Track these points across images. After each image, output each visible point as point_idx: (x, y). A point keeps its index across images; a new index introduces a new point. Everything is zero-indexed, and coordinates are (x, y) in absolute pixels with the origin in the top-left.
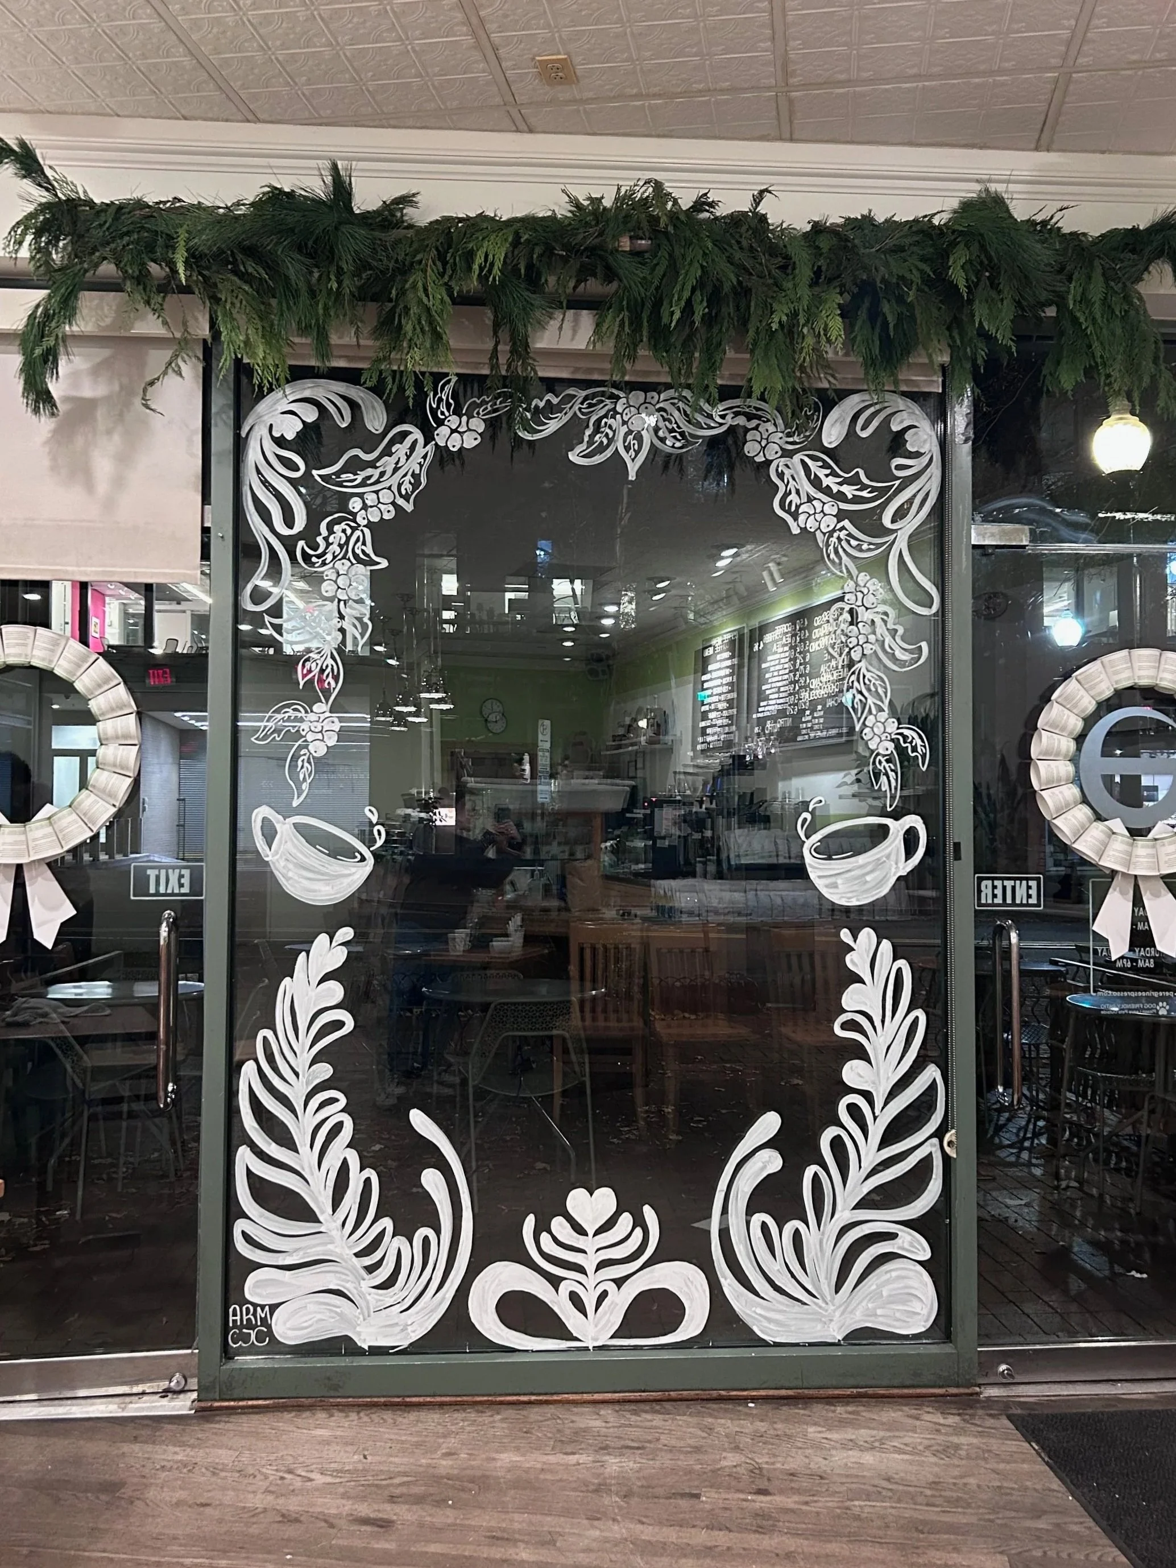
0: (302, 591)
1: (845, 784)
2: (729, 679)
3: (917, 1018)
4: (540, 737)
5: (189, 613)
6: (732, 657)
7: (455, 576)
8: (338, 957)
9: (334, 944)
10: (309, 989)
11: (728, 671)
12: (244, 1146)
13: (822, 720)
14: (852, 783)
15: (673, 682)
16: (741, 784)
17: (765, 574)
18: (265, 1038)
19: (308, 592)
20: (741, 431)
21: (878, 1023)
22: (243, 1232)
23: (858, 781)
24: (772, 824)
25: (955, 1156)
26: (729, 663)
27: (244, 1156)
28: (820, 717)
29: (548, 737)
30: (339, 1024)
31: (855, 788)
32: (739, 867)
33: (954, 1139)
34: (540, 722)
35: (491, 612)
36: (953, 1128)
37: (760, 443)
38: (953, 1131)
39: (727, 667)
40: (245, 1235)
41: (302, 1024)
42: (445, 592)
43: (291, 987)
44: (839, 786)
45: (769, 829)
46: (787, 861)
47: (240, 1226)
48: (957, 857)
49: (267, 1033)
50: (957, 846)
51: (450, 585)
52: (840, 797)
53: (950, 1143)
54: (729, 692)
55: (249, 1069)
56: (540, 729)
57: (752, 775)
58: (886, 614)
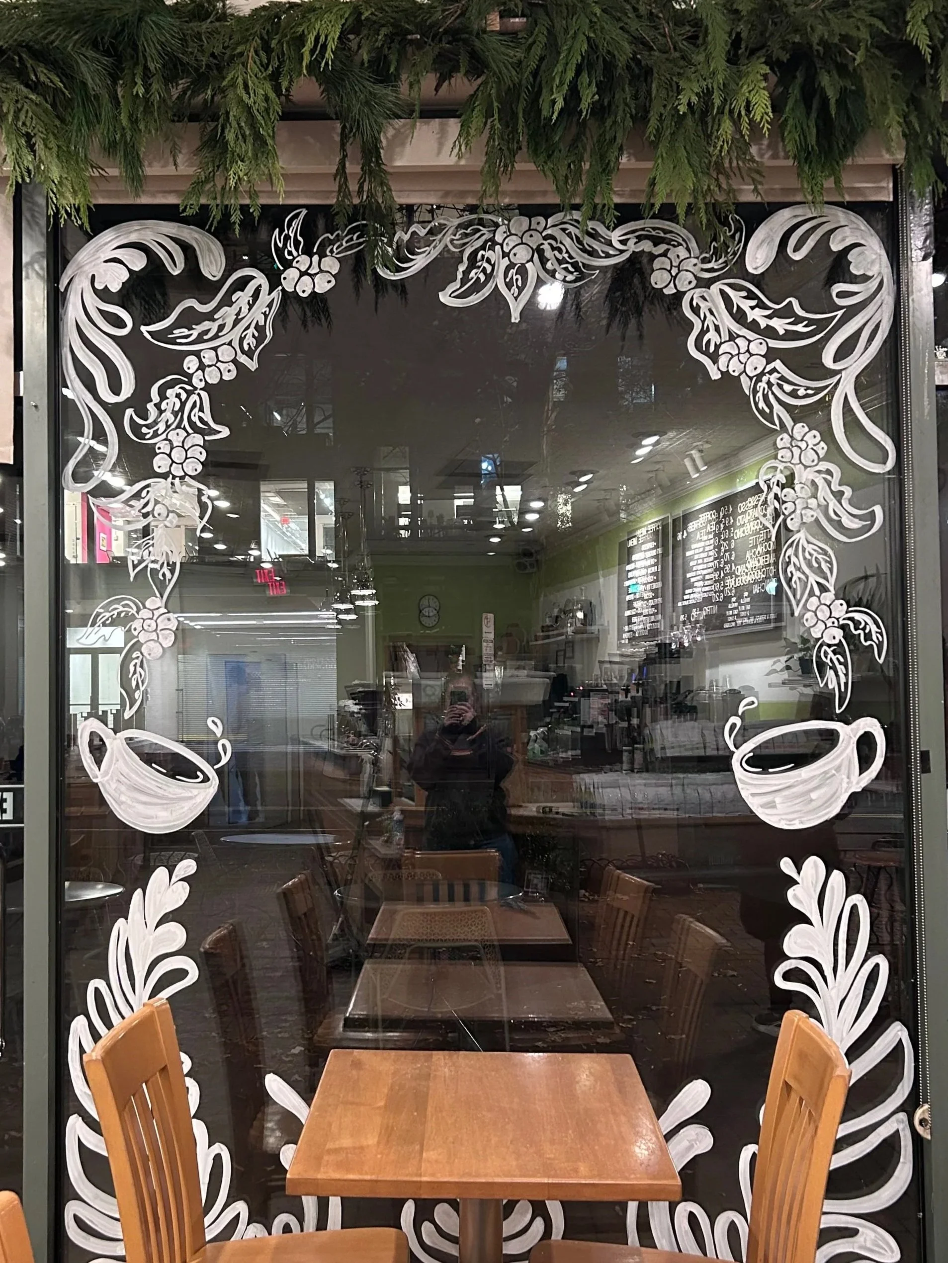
0: (278, 505)
1: (775, 671)
2: (654, 569)
3: (877, 966)
4: (485, 629)
5: (183, 528)
6: (656, 547)
7: (408, 487)
8: (179, 894)
9: (174, 879)
10: (147, 931)
11: (653, 561)
12: (76, 1115)
13: (748, 607)
14: (782, 671)
15: (601, 573)
16: (668, 672)
17: (687, 462)
18: (97, 990)
19: (284, 506)
20: (645, 260)
21: (828, 972)
22: (75, 1217)
23: (788, 668)
24: (699, 715)
25: (929, 1137)
26: (654, 553)
27: (75, 1127)
28: (747, 603)
29: (492, 629)
30: (181, 974)
31: (785, 675)
32: (664, 759)
33: (927, 1116)
34: (484, 615)
35: (440, 518)
36: (925, 1102)
37: (670, 271)
38: (926, 1106)
39: (653, 557)
40: (77, 1220)
41: (139, 972)
42: (401, 501)
43: (125, 932)
44: (768, 674)
45: (696, 720)
46: (715, 753)
47: (72, 1209)
48: (926, 769)
49: (99, 983)
50: (925, 756)
51: (404, 495)
52: (770, 685)
53: (922, 1122)
54: (655, 581)
55: (79, 1025)
56: (484, 622)
57: (679, 663)
58: (829, 472)
